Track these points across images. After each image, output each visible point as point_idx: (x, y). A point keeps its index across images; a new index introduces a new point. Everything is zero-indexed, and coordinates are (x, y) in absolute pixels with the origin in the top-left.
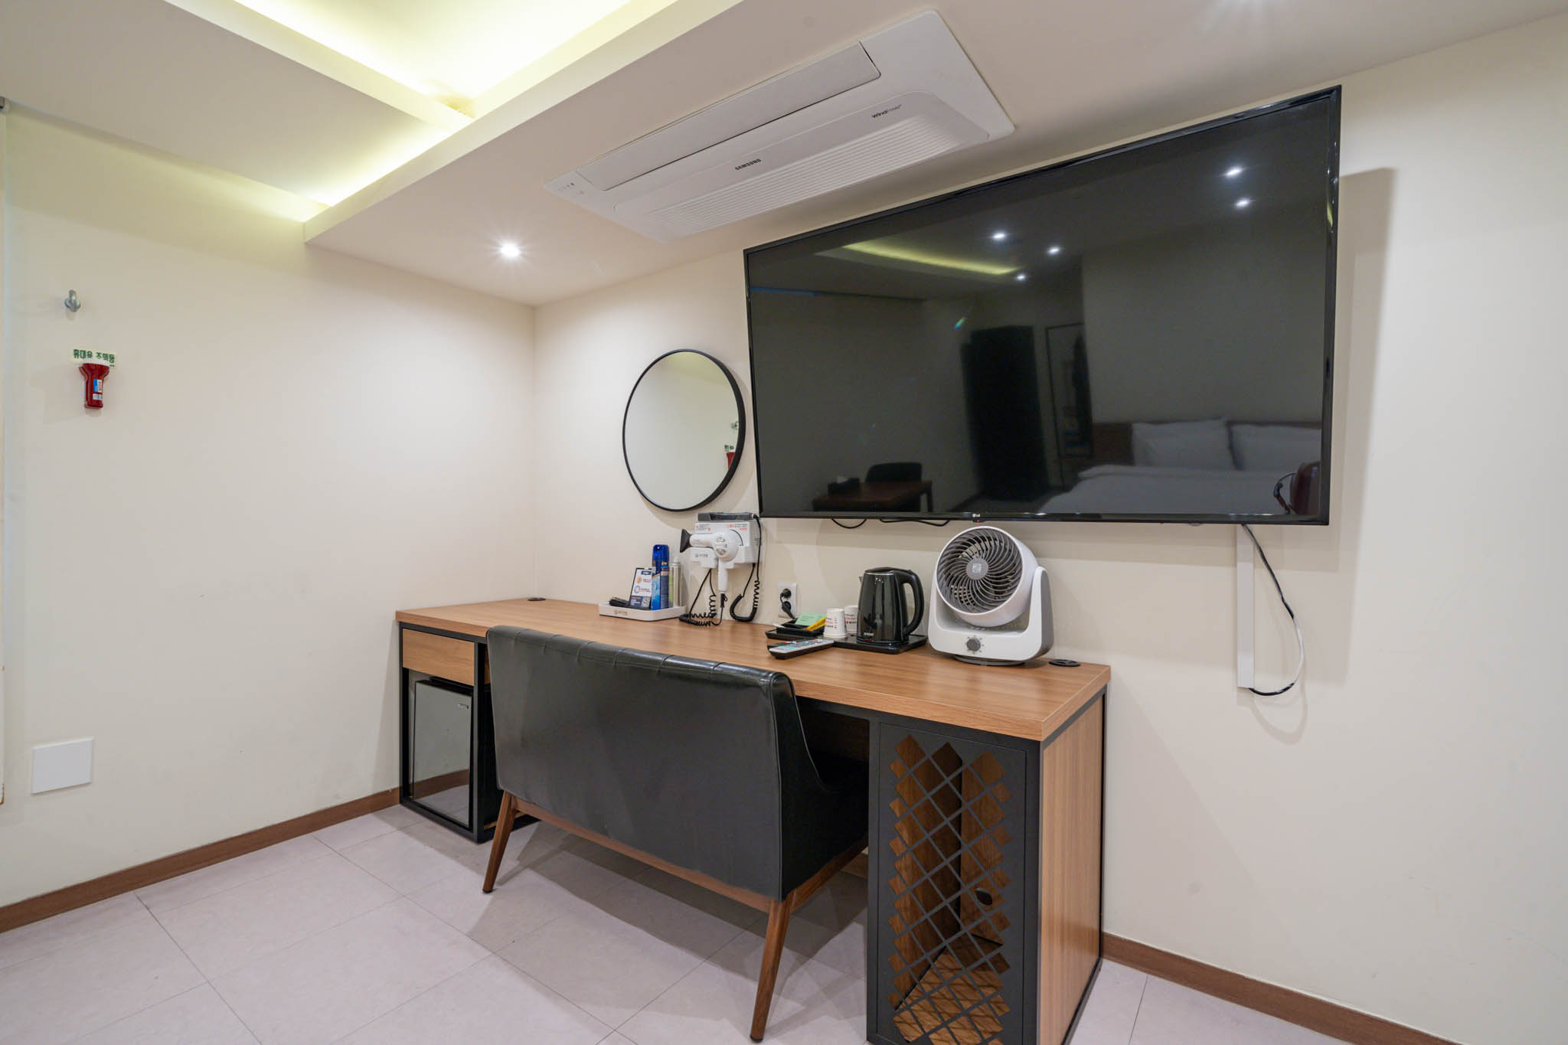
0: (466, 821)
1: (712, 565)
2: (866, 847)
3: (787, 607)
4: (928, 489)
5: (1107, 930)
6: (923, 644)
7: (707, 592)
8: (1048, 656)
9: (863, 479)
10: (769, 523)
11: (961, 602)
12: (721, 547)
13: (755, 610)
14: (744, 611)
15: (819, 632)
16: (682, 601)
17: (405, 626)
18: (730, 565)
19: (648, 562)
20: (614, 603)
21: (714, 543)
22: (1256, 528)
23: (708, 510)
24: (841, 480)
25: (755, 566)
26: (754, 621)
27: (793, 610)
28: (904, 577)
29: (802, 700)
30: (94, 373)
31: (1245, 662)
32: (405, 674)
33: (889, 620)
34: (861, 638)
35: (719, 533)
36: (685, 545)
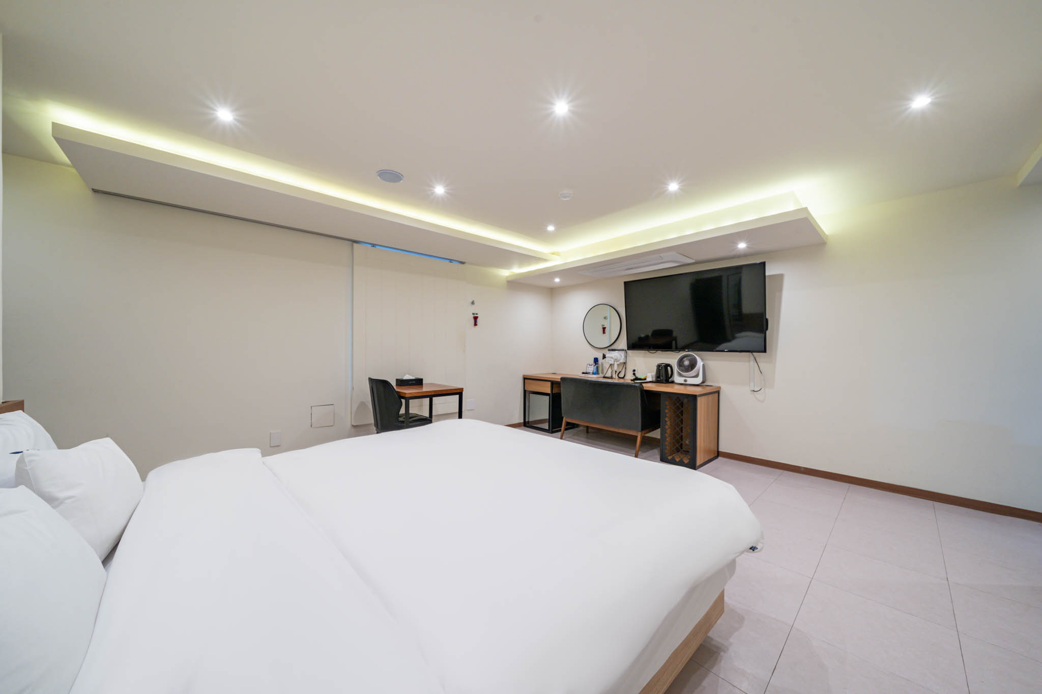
0: (547, 428)
1: (612, 363)
2: (658, 428)
3: (634, 374)
4: (675, 339)
5: (720, 450)
6: (673, 382)
7: (610, 371)
8: (705, 384)
9: (650, 334)
10: (630, 352)
11: (682, 371)
12: (616, 358)
13: (625, 376)
14: (622, 375)
15: (645, 379)
16: (602, 373)
17: (525, 379)
18: (618, 363)
19: (592, 362)
20: (583, 373)
21: (613, 357)
22: (754, 354)
23: (612, 347)
24: (643, 336)
25: (625, 363)
26: (625, 378)
27: (636, 375)
28: (667, 365)
29: (646, 391)
30: (476, 318)
31: (752, 384)
32: (525, 391)
33: (664, 375)
34: (657, 380)
35: (615, 354)
36: (604, 357)
